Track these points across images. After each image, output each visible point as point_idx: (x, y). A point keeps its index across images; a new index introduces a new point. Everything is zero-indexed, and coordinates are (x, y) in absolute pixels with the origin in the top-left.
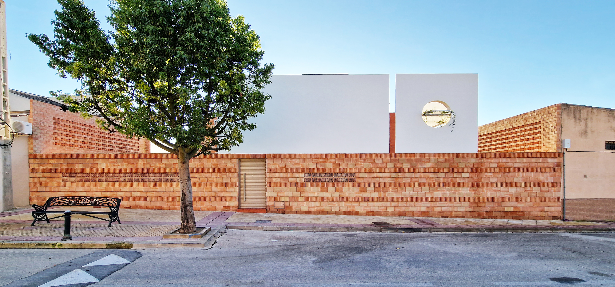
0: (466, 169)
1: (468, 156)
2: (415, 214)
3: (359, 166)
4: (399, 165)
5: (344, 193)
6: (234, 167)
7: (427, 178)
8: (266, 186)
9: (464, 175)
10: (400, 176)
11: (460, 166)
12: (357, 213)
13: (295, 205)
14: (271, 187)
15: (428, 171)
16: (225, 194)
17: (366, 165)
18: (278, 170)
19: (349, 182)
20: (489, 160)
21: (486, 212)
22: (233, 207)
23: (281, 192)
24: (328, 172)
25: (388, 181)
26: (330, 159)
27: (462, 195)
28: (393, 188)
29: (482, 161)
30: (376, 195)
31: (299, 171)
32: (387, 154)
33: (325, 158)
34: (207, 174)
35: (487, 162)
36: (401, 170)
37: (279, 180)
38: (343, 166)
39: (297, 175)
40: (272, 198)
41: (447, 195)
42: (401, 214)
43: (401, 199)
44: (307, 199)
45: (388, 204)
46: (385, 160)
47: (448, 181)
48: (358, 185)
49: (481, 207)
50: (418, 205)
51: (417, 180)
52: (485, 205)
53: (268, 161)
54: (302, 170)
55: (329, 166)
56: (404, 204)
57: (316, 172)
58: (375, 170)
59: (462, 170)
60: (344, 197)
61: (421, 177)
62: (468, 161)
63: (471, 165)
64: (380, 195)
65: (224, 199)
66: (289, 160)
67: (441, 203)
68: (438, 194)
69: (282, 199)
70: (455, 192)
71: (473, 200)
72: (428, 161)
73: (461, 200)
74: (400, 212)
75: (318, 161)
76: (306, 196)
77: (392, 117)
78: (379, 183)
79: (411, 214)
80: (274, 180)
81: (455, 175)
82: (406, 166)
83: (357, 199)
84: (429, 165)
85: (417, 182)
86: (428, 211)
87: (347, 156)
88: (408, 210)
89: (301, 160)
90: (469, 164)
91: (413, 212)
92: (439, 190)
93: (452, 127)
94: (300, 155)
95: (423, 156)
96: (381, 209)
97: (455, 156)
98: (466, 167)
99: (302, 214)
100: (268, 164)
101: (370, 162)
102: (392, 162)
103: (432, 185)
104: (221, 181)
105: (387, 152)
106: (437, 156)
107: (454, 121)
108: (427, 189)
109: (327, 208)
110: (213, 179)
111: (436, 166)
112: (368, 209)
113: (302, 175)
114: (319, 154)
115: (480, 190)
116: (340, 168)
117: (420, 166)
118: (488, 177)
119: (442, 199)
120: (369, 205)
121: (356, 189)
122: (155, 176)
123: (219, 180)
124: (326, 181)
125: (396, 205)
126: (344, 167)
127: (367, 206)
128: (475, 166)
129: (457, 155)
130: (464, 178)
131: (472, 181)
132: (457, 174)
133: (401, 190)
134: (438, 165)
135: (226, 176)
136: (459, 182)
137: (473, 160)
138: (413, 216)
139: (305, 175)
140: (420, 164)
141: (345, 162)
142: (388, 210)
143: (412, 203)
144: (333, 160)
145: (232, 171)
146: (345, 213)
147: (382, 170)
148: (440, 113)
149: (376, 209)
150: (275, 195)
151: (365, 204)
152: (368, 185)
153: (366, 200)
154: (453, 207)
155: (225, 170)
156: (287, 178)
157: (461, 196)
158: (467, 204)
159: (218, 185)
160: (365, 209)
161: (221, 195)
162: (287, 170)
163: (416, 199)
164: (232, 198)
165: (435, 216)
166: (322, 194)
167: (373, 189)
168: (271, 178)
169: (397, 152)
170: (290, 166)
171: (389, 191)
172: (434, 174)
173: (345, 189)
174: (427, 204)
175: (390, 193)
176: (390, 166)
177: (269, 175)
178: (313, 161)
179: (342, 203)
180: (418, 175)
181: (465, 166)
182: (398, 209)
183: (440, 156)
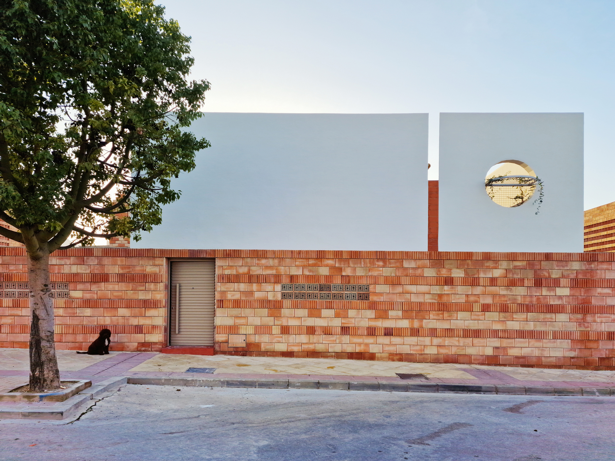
0: (563, 282)
1: (566, 258)
2: (474, 360)
3: (375, 273)
4: (444, 273)
5: (350, 320)
6: (158, 272)
7: (494, 295)
8: (215, 307)
9: (560, 291)
10: (448, 291)
11: (554, 276)
12: (372, 357)
13: (264, 341)
14: (223, 307)
15: (496, 284)
16: (142, 321)
17: (388, 272)
18: (236, 279)
19: (358, 301)
20: (605, 266)
21: (601, 359)
22: (155, 343)
23: (241, 317)
24: (323, 282)
25: (427, 300)
26: (325, 260)
27: (558, 327)
28: (434, 312)
29: (592, 267)
30: (405, 324)
31: (272, 280)
32: (423, 252)
33: (317, 258)
34: (111, 284)
35: (601, 269)
36: (449, 281)
37: (237, 296)
38: (348, 272)
39: (268, 287)
40: (225, 327)
41: (531, 326)
42: (449, 360)
43: (449, 332)
44: (285, 330)
45: (427, 340)
46: (420, 263)
47: (531, 302)
48: (373, 306)
49: (591, 348)
50: (480, 345)
51: (478, 299)
52: (598, 346)
53: (218, 263)
54: (277, 279)
55: (324, 271)
56: (454, 341)
57: (301, 281)
58: (404, 280)
59: (556, 283)
60: (349, 328)
61: (484, 294)
62: (567, 266)
63: (573, 274)
64: (412, 324)
65: (139, 329)
66: (255, 261)
67: (519, 342)
68: (513, 326)
69: (242, 331)
70: (545, 321)
71: (577, 336)
72: (495, 265)
73: (556, 336)
74: (448, 355)
75: (305, 262)
76: (285, 324)
77: (433, 187)
78: (410, 303)
79: (468, 360)
80: (229, 296)
81: (545, 292)
82: (458, 274)
83: (372, 332)
84: (497, 273)
85: (476, 302)
86: (497, 354)
87: (355, 256)
88: (462, 352)
89: (276, 261)
90: (569, 272)
91: (470, 356)
92: (515, 318)
93: (539, 205)
94: (274, 252)
95: (487, 256)
96: (414, 350)
97: (543, 258)
98: (563, 276)
99: (277, 358)
100: (219, 266)
101: (394, 265)
102: (432, 266)
103: (504, 309)
104: (135, 297)
105: (424, 248)
106: (512, 257)
107: (541, 196)
108: (494, 315)
109: (320, 347)
110: (120, 294)
111: (510, 275)
112: (392, 349)
113: (278, 287)
114: (307, 252)
115: (589, 318)
116: (342, 276)
117: (482, 275)
118: (603, 295)
119: (522, 334)
120: (394, 343)
121: (371, 314)
123: (130, 295)
124: (319, 298)
125: (440, 343)
126: (350, 274)
127: (391, 344)
128: (580, 276)
129: (548, 257)
130: (560, 297)
131: (575, 303)
132: (548, 290)
133: (449, 316)
134: (513, 274)
135: (143, 288)
136: (552, 303)
137: (576, 266)
138: (470, 363)
139: (283, 287)
140: (483, 271)
141: (351, 265)
142: (428, 351)
143: (469, 341)
144: (330, 262)
145: (155, 279)
146: (352, 356)
147: (416, 280)
148: (517, 182)
149: (406, 350)
150: (230, 322)
151: (386, 340)
152: (392, 305)
153: (389, 332)
154: (542, 349)
155: (144, 278)
156: (251, 293)
157: (557, 329)
158: (567, 344)
159: (129, 304)
160: (387, 348)
161: (135, 322)
162: (251, 279)
163: (477, 334)
164: (154, 327)
165: (510, 365)
166: (311, 322)
167: (400, 313)
168: (223, 293)
169: (441, 249)
170: (256, 271)
171: (427, 317)
172: (507, 289)
173: (352, 313)
174: (496, 342)
175: (429, 322)
176: (430, 273)
177: (219, 287)
178: (297, 263)
179: (346, 339)
180: (478, 290)
181: (561, 276)
182: (443, 351)
183: (516, 258)
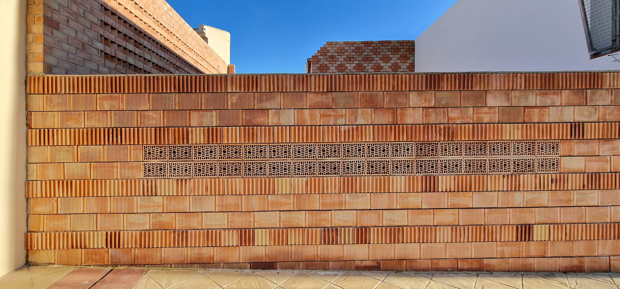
122: (463, 153)
